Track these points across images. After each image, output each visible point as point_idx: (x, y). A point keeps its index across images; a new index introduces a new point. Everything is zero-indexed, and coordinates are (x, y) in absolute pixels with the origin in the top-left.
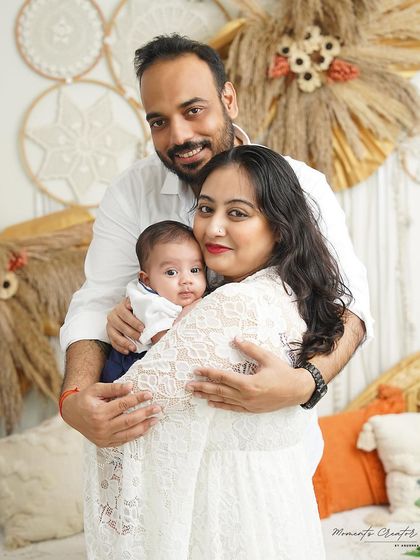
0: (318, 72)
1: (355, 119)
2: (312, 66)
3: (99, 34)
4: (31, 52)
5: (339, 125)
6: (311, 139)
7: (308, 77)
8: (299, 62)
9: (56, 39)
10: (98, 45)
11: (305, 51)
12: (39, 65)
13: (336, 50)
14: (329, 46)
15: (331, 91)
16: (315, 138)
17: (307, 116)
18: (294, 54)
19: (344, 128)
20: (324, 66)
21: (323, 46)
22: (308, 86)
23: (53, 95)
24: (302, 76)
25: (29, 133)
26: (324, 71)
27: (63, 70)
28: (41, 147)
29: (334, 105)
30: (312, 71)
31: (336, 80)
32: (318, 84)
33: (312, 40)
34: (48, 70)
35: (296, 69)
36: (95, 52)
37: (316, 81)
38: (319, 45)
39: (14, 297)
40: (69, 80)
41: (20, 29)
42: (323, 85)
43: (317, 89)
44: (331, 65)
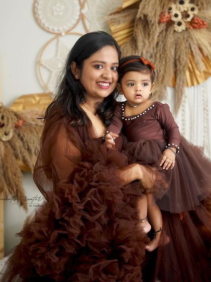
0: (185, 22)
1: (201, 50)
2: (182, 18)
3: (78, 8)
4: (43, 21)
5: (192, 52)
6: (177, 57)
7: (179, 24)
8: (176, 16)
9: (55, 13)
10: (78, 13)
11: (180, 10)
12: (48, 28)
13: (196, 12)
14: (193, 9)
15: (190, 33)
16: (180, 57)
17: (176, 44)
18: (174, 11)
19: (194, 54)
20: (189, 19)
21: (190, 9)
22: (179, 29)
23: (55, 42)
24: (176, 23)
25: (43, 63)
26: (188, 22)
27: (61, 29)
28: (48, 70)
29: (190, 40)
30: (182, 21)
31: (194, 27)
32: (184, 29)
33: (184, 5)
34: (53, 30)
35: (174, 19)
36: (77, 17)
37: (183, 27)
38: (188, 8)
39: (9, 141)
40: (63, 34)
41: (36, 10)
42: (187, 29)
43: (183, 31)
44: (193, 19)
